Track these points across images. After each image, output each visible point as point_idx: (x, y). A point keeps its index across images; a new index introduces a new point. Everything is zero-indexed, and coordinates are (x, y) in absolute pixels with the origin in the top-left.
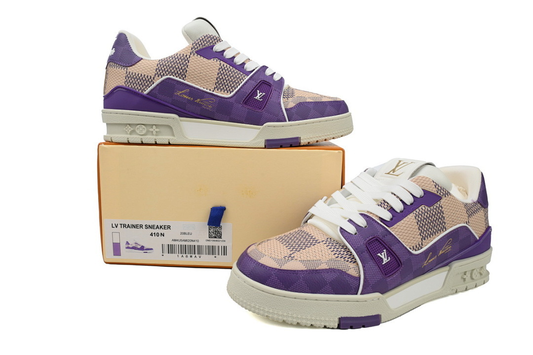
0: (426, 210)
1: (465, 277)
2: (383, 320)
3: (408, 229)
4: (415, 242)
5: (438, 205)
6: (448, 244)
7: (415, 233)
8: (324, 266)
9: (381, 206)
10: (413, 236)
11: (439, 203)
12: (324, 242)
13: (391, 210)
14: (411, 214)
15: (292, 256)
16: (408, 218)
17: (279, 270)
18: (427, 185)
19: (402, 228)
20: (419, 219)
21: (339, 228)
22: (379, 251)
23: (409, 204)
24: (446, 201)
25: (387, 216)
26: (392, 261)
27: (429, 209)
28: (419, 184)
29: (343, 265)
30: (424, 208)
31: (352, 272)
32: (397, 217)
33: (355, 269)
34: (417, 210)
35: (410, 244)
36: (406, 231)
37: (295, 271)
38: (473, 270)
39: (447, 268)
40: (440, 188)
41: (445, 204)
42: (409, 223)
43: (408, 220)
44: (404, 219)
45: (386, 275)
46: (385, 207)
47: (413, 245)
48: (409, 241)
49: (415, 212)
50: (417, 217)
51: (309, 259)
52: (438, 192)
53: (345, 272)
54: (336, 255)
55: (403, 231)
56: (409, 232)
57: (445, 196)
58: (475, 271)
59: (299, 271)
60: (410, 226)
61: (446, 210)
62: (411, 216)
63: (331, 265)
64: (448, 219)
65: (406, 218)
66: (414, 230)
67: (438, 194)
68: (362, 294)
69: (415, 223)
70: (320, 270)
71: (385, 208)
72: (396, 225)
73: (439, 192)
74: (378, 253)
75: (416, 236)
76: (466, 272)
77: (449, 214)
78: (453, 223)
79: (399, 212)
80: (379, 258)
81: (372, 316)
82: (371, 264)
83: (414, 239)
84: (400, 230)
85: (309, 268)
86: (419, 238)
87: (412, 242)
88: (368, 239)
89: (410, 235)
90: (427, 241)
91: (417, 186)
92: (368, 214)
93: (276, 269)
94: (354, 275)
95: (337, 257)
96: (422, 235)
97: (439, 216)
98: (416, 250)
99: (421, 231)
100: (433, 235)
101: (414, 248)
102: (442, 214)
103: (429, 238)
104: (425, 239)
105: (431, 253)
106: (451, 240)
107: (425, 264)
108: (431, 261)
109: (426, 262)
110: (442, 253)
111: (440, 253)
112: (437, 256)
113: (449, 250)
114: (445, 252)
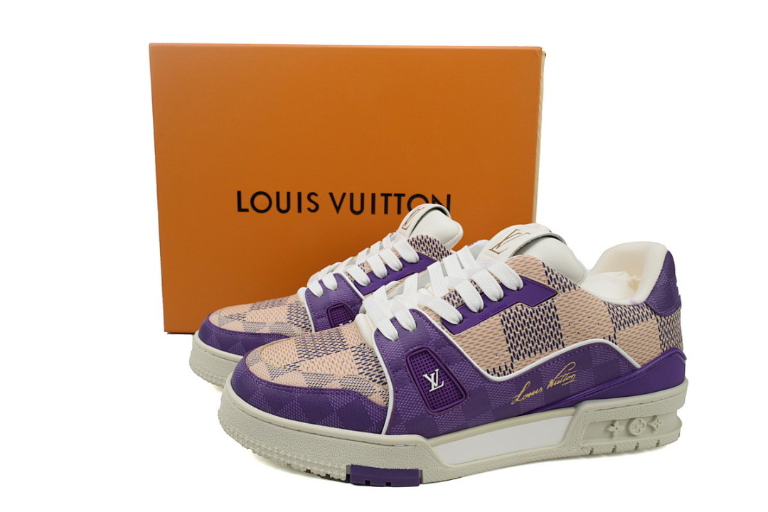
0: (524, 311)
1: (612, 429)
2: (425, 479)
3: (487, 339)
4: (498, 362)
5: (548, 305)
6: (566, 371)
7: (500, 347)
8: (335, 385)
9: (449, 301)
10: (495, 351)
11: (550, 301)
12: (354, 349)
13: (463, 308)
14: (496, 317)
15: (297, 365)
16: (488, 322)
17: (269, 383)
18: (531, 270)
19: (475, 337)
20: (509, 325)
21: (375, 330)
22: (427, 370)
23: (496, 300)
24: (566, 299)
25: (454, 316)
26: (447, 388)
27: (530, 310)
28: (519, 268)
29: (365, 385)
30: (520, 308)
31: (377, 398)
32: (470, 318)
33: (383, 394)
34: (508, 311)
35: (488, 364)
36: (482, 343)
37: (289, 387)
38: (632, 420)
39: (571, 410)
40: (554, 277)
41: (561, 303)
42: (489, 330)
43: (488, 325)
44: (482, 324)
45: (434, 408)
46: (455, 302)
47: (493, 366)
48: (486, 359)
49: (502, 313)
50: (505, 322)
51: (319, 371)
52: (549, 284)
53: (365, 397)
54: (361, 370)
55: (476, 342)
56: (488, 345)
57: (564, 291)
58: (634, 422)
59: (295, 388)
60: (491, 335)
61: (564, 313)
62: (496, 319)
63: (347, 384)
64: (567, 329)
65: (486, 321)
66: (498, 342)
67: (551, 286)
68: (387, 433)
69: (500, 330)
70: (326, 390)
71: (453, 304)
72: (465, 332)
73: (553, 283)
74: (423, 374)
75: (501, 352)
76: (614, 421)
77: (570, 320)
78: (579, 336)
79: (476, 311)
80: (425, 382)
81: (406, 470)
82: (410, 388)
83: (497, 357)
84: (471, 341)
85: (312, 385)
86: (507, 356)
87: (492, 360)
88: (411, 350)
89: (489, 350)
90: (524, 363)
91: (513, 271)
92: (422, 312)
93: (265, 381)
94: (380, 403)
95: (361, 373)
96: (512, 350)
97: (549, 323)
98: (499, 376)
99: (511, 345)
100: (535, 354)
101: (496, 372)
102: (556, 320)
103: (527, 358)
104: (518, 359)
105: (529, 382)
106: (573, 365)
107: (517, 400)
108: (528, 395)
109: (519, 396)
110: (555, 384)
111: (551, 383)
112: (544, 389)
113: (571, 381)
114: (562, 383)
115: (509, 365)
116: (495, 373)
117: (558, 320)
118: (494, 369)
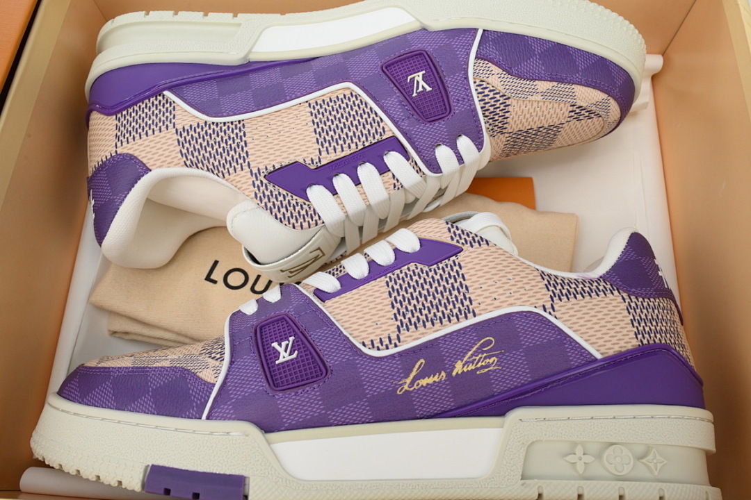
0: (418, 271)
1: (572, 458)
3: (365, 304)
4: (379, 332)
5: (450, 263)
6: (480, 351)
7: (382, 313)
9: (330, 273)
10: (375, 318)
11: (453, 258)
16: (369, 285)
18: (430, 230)
20: (397, 287)
22: (279, 338)
23: (385, 264)
24: (474, 255)
27: (426, 269)
29: (199, 362)
35: (364, 335)
36: (358, 309)
40: (459, 232)
41: (469, 260)
42: (370, 293)
43: (369, 288)
44: (361, 287)
45: (278, 386)
47: (372, 337)
48: (362, 328)
50: (391, 284)
52: (453, 240)
54: (204, 351)
56: (366, 309)
57: (472, 246)
60: (372, 298)
61: (472, 273)
63: (178, 362)
64: (478, 292)
66: (381, 307)
67: (454, 243)
68: (209, 417)
69: (384, 293)
71: (334, 275)
73: (457, 239)
75: (383, 320)
78: (497, 303)
80: (272, 352)
83: (377, 326)
86: (392, 325)
87: (371, 330)
89: (367, 317)
90: (416, 334)
94: (209, 380)
95: (202, 354)
96: (399, 318)
97: (452, 284)
98: (378, 349)
99: (398, 310)
100: (433, 324)
101: (376, 345)
102: (462, 280)
103: (421, 329)
104: (408, 330)
105: (422, 361)
106: (489, 342)
107: (406, 387)
108: (424, 382)
109: (408, 381)
110: (465, 370)
111: (459, 368)
112: (449, 375)
113: (491, 368)
114: (477, 369)
115: (394, 336)
116: (373, 347)
117: (464, 280)
118: (372, 341)
